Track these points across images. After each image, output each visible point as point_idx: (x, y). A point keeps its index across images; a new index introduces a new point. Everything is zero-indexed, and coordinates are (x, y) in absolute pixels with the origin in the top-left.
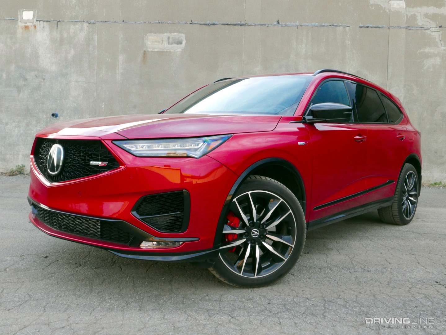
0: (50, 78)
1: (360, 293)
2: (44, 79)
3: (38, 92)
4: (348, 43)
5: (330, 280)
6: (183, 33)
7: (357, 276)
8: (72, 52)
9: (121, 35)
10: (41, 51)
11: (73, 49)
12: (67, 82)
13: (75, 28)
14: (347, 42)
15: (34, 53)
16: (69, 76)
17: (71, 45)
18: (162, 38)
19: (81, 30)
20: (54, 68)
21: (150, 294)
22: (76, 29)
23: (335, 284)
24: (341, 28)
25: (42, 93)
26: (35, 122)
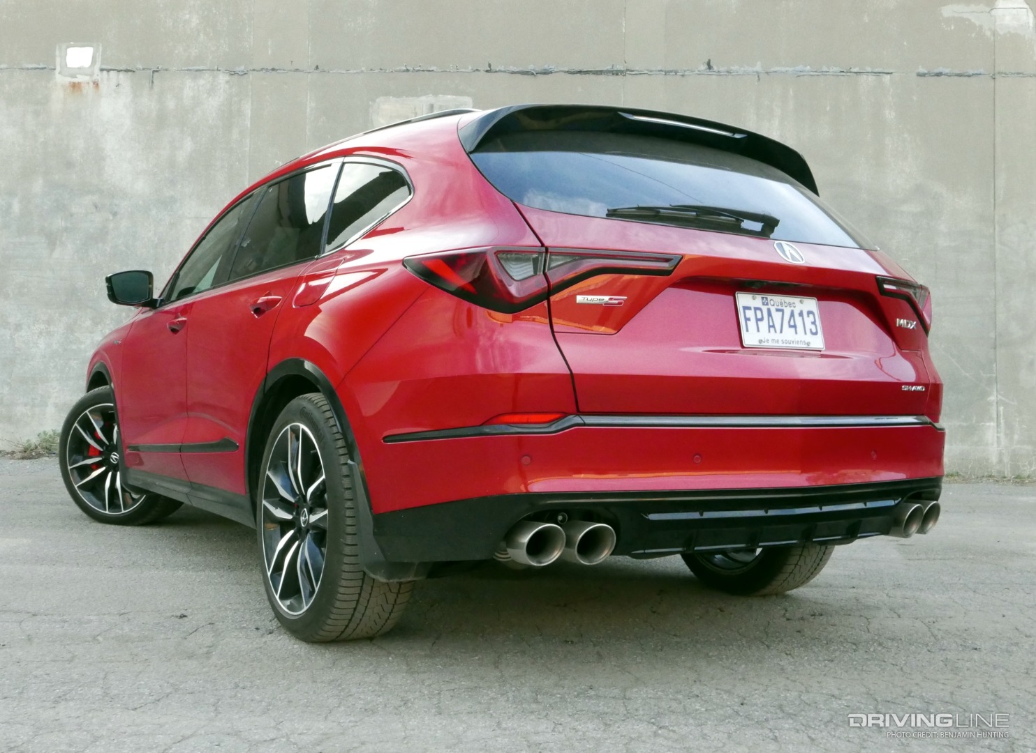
0: (129, 209)
1: (959, 687)
2: (115, 214)
3: (100, 245)
4: (890, 114)
5: (883, 663)
6: (468, 94)
7: (949, 657)
8: (188, 145)
9: (310, 102)
10: (110, 144)
11: (189, 139)
12: (172, 221)
13: (196, 87)
14: (887, 112)
15: (91, 148)
16: (178, 204)
17: (185, 129)
18: (415, 109)
19: (212, 91)
20: (141, 186)
21: (453, 686)
22: (198, 88)
23: (897, 672)
24: (871, 78)
25: (108, 250)
26: (88, 323)
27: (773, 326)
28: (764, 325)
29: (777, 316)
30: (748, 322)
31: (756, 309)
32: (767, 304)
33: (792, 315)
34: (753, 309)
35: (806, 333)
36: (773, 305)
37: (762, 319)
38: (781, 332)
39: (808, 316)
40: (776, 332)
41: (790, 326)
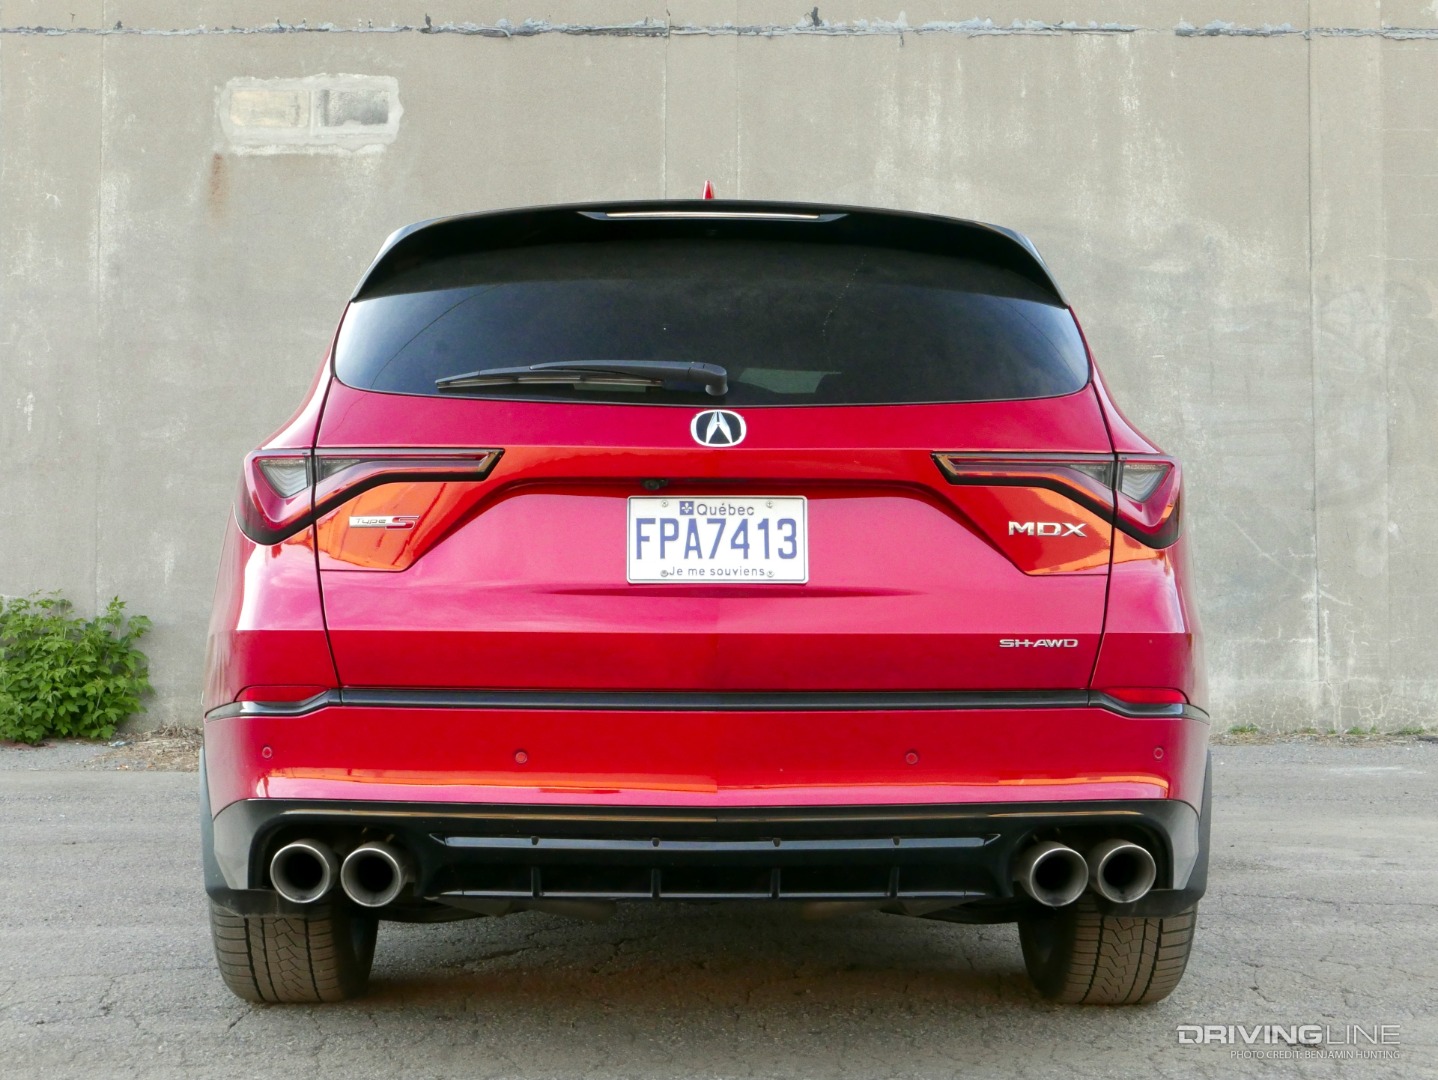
4: (1130, 103)
6: (391, 75)
9: (107, 88)
14: (1125, 99)
18: (296, 98)
24: (1098, 40)
27: (698, 548)
28: (676, 548)
29: (708, 533)
30: (643, 544)
31: (664, 522)
32: (691, 512)
33: (744, 526)
34: (658, 522)
35: (767, 556)
36: (705, 513)
37: (675, 537)
38: (712, 556)
39: (780, 527)
40: (700, 556)
41: (734, 546)
